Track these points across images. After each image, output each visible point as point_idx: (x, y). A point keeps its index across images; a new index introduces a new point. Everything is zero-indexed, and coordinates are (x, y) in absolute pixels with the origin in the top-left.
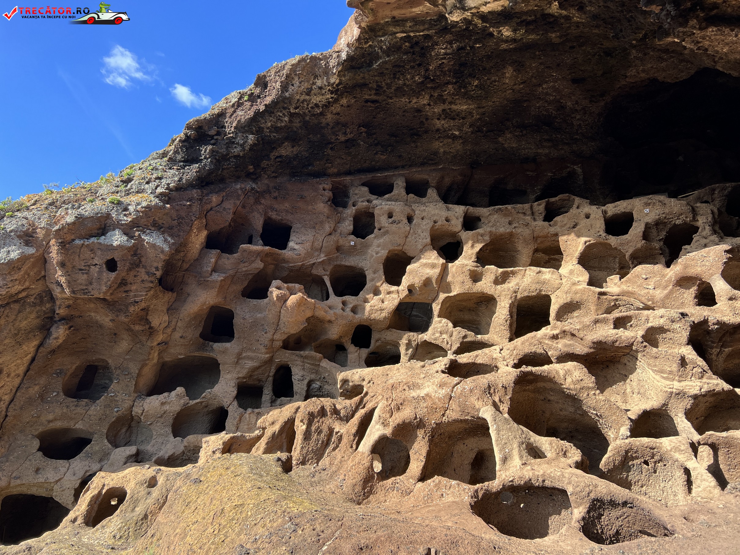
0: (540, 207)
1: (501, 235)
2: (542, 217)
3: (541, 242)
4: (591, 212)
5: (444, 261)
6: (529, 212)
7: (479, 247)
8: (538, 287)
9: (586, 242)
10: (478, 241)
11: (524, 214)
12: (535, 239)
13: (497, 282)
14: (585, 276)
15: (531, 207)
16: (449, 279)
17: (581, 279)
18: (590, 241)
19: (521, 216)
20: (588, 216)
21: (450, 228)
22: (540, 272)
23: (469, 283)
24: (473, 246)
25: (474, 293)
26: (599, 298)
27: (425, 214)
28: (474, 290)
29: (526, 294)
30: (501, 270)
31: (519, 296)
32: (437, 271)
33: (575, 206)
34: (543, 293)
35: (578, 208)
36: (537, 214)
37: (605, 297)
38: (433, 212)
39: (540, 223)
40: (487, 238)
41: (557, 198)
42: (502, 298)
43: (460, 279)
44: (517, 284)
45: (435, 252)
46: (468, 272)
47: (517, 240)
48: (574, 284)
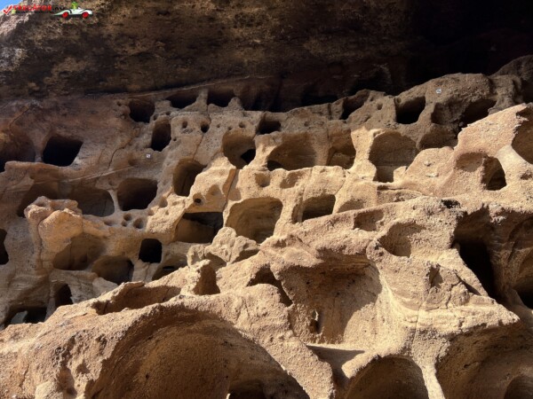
0: (337, 106)
1: (296, 137)
2: (339, 116)
3: (337, 141)
4: (383, 102)
5: (234, 167)
6: (326, 112)
7: (270, 150)
8: (322, 186)
9: (374, 135)
10: (269, 144)
11: (321, 114)
12: (329, 138)
13: (284, 185)
14: (372, 171)
15: (329, 107)
16: (238, 185)
17: (367, 174)
18: (379, 132)
19: (317, 116)
20: (380, 107)
21: (244, 134)
22: (324, 170)
23: (255, 190)
24: (264, 150)
25: (260, 198)
26: (379, 193)
27: (221, 122)
28: (261, 195)
29: (311, 196)
30: (288, 172)
31: (304, 199)
32: (225, 177)
33: (369, 99)
34: (328, 193)
35: (372, 100)
36: (334, 113)
37: (386, 192)
38: (228, 119)
39: (336, 121)
40: (279, 141)
41: (356, 96)
42: (287, 202)
43: (246, 185)
44: (303, 186)
45: (226, 158)
46: (254, 178)
47: (312, 142)
48: (356, 180)
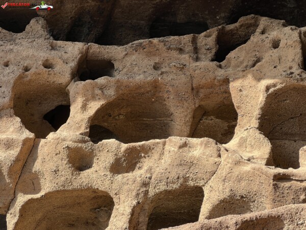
1: (139, 87)
2: (210, 55)
4: (281, 36)
6: (189, 48)
7: (94, 106)
8: (181, 171)
9: (268, 88)
10: (94, 98)
11: (181, 50)
12: (195, 90)
13: (117, 168)
14: (264, 148)
15: (194, 41)
16: (37, 166)
17: (256, 153)
18: (274, 86)
19: (175, 54)
20: (276, 45)
21: (52, 79)
22: (185, 145)
23: (66, 171)
24: (84, 107)
25: (74, 190)
26: (276, 187)
27: (11, 57)
28: (76, 184)
29: (162, 187)
30: (124, 146)
31: (152, 192)
32: (14, 152)
33: (259, 30)
34: (191, 183)
35: (263, 33)
36: (203, 50)
37: (287, 184)
38: (24, 54)
39: (206, 63)
40: (111, 93)
41: (237, 24)
42: (122, 197)
43: (51, 166)
44: (150, 170)
45: (18, 119)
46: (64, 154)
48: (238, 163)
